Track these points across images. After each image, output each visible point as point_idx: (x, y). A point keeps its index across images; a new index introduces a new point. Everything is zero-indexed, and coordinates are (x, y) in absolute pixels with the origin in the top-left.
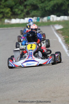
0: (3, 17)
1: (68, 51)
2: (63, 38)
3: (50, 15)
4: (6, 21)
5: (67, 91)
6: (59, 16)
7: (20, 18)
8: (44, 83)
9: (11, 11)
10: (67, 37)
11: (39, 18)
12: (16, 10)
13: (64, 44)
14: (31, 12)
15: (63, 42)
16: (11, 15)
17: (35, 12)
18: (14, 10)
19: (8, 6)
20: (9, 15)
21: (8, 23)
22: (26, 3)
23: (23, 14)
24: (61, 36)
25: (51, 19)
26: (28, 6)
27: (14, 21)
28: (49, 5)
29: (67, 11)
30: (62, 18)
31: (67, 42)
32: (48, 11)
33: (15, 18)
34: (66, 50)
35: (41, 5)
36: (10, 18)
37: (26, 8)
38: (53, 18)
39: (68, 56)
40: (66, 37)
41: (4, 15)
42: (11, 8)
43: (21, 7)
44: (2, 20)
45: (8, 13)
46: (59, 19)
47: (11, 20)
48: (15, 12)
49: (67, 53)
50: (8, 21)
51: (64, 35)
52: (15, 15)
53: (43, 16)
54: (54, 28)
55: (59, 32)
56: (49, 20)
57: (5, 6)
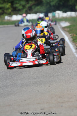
1: (76, 51)
2: (71, 37)
3: (55, 11)
4: (7, 18)
5: (75, 95)
6: (65, 12)
8: (49, 87)
10: (75, 35)
12: (17, 5)
13: (72, 43)
14: (35, 8)
15: (70, 41)
16: (12, 11)
17: (39, 7)
18: (14, 6)
20: (10, 10)
21: (9, 20)
23: (25, 10)
24: (68, 34)
25: (57, 16)
27: (16, 18)
29: (75, 6)
30: (69, 14)
31: (75, 41)
32: (54, 6)
33: (16, 14)
34: (74, 50)
36: (10, 15)
37: (28, 3)
38: (59, 14)
39: (76, 57)
40: (73, 35)
41: (3, 11)
42: (12, 2)
44: (2, 16)
45: (8, 9)
46: (65, 15)
47: (12, 17)
49: (75, 54)
50: (9, 18)
51: (71, 33)
52: (16, 11)
54: (60, 26)
55: (66, 29)
56: (54, 16)
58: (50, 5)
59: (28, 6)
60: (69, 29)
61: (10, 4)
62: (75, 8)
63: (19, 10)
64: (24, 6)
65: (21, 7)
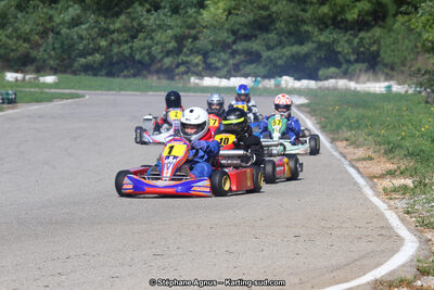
0: (186, 73)
1: (332, 146)
2: (315, 122)
3: (281, 76)
4: (194, 80)
6: (299, 79)
7: (221, 77)
9: (205, 62)
10: (323, 119)
11: (259, 79)
12: (214, 60)
14: (244, 66)
15: (317, 129)
16: (204, 69)
17: (253, 66)
18: (209, 61)
19: (198, 52)
20: (200, 68)
21: (197, 84)
22: (234, 47)
23: (226, 69)
24: (310, 116)
25: (283, 84)
26: (240, 54)
27: (208, 81)
28: (283, 55)
29: (317, 70)
30: (305, 83)
31: (325, 129)
32: (280, 66)
33: (211, 76)
35: (269, 53)
36: (200, 75)
37: (234, 57)
38: (287, 81)
40: (320, 119)
41: (189, 68)
42: (205, 55)
43: (224, 56)
44: (185, 77)
45: (197, 65)
46: (298, 84)
48: (211, 64)
49: (332, 150)
50: (197, 81)
51: (314, 116)
52: (211, 70)
53: (266, 77)
55: (303, 109)
56: (278, 85)
57: (192, 52)
58: (275, 66)
59: (231, 62)
60: (308, 109)
61: (200, 57)
62: (317, 74)
63: (217, 69)
64: (225, 62)
65: (220, 64)
